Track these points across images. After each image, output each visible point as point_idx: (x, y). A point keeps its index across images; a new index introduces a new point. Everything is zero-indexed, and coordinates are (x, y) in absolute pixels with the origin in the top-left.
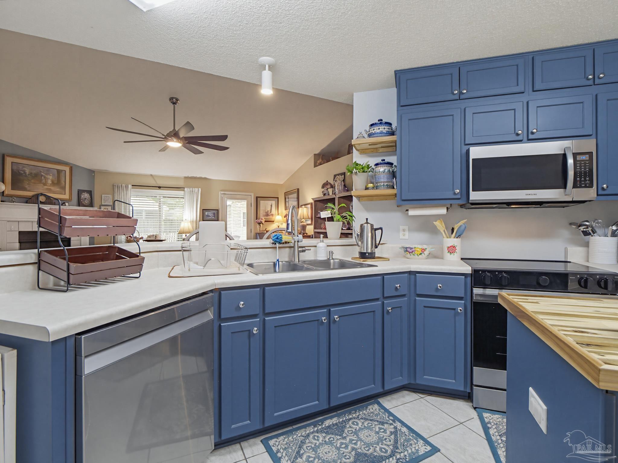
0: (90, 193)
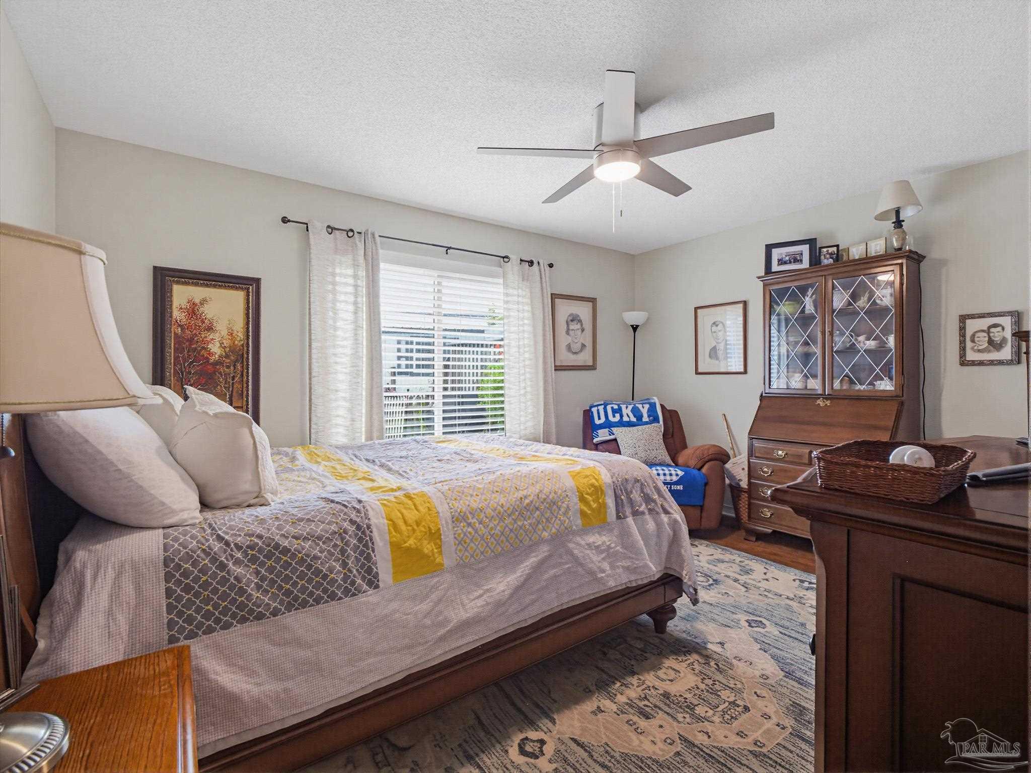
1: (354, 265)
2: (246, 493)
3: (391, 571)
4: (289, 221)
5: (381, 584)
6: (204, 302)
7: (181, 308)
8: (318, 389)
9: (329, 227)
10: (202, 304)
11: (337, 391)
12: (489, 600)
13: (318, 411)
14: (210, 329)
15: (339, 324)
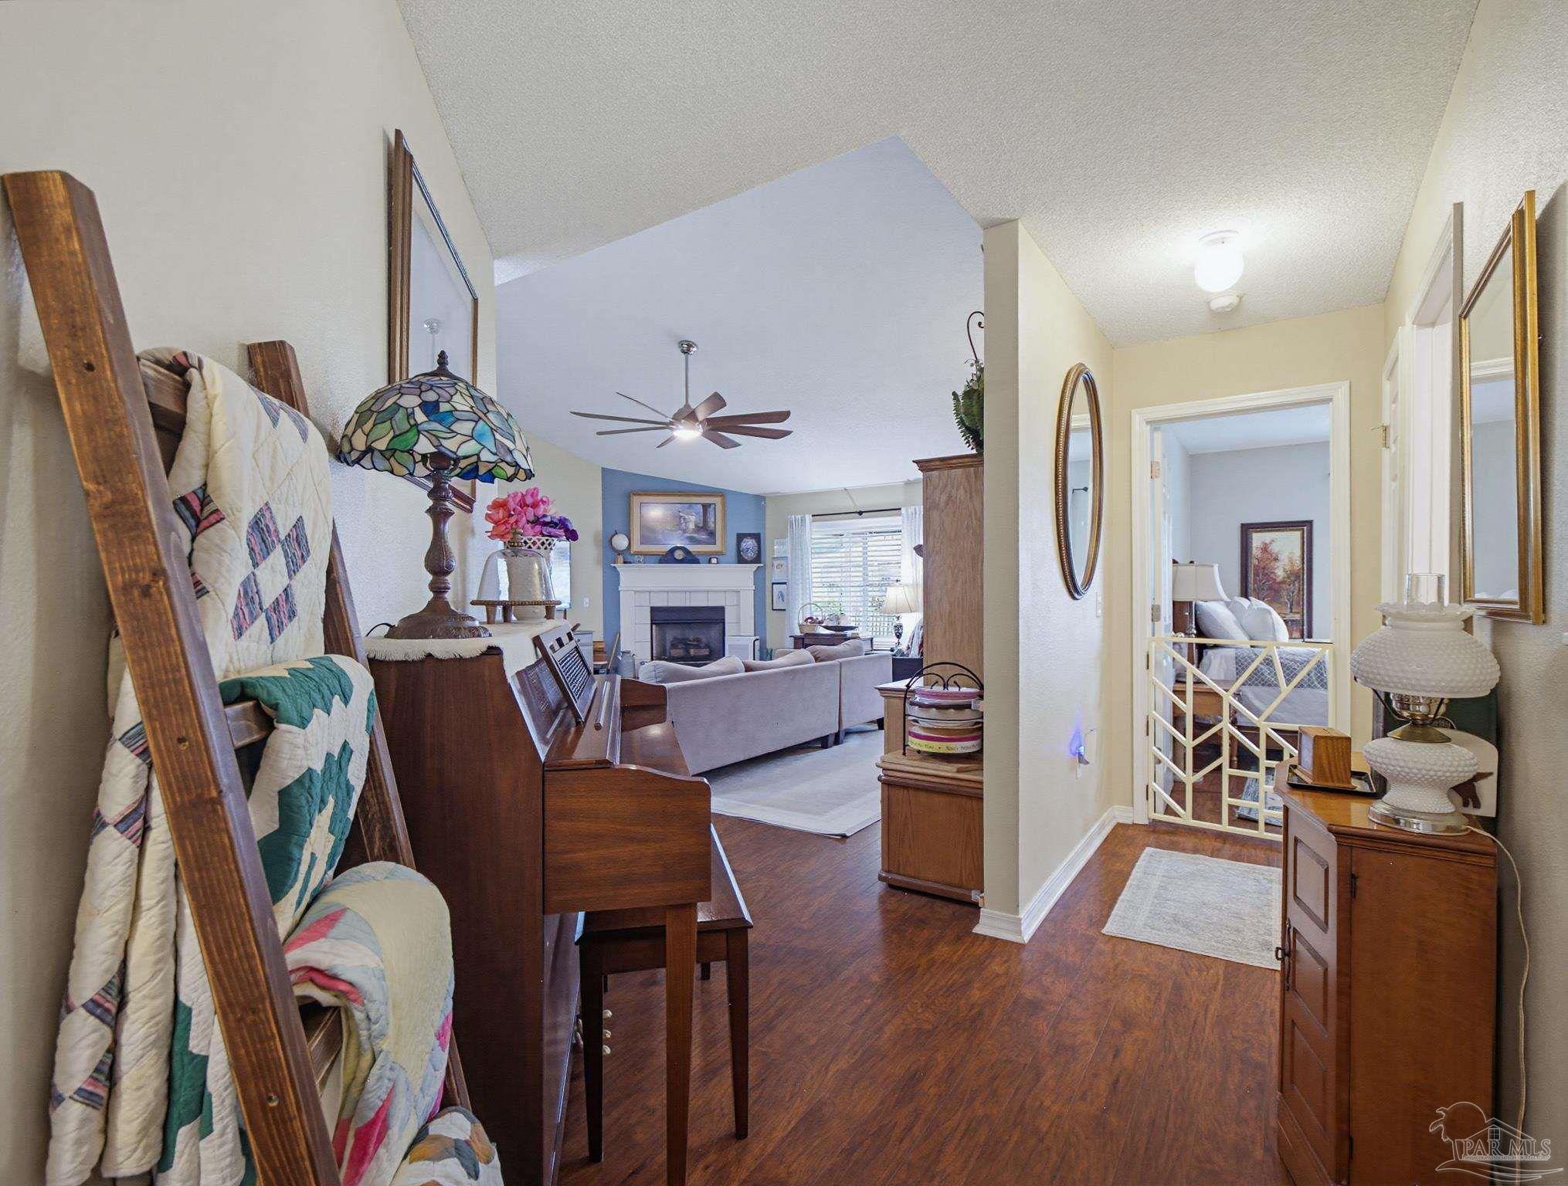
0: (757, 537)
7: (1258, 548)
10: (1271, 543)
14: (1276, 559)
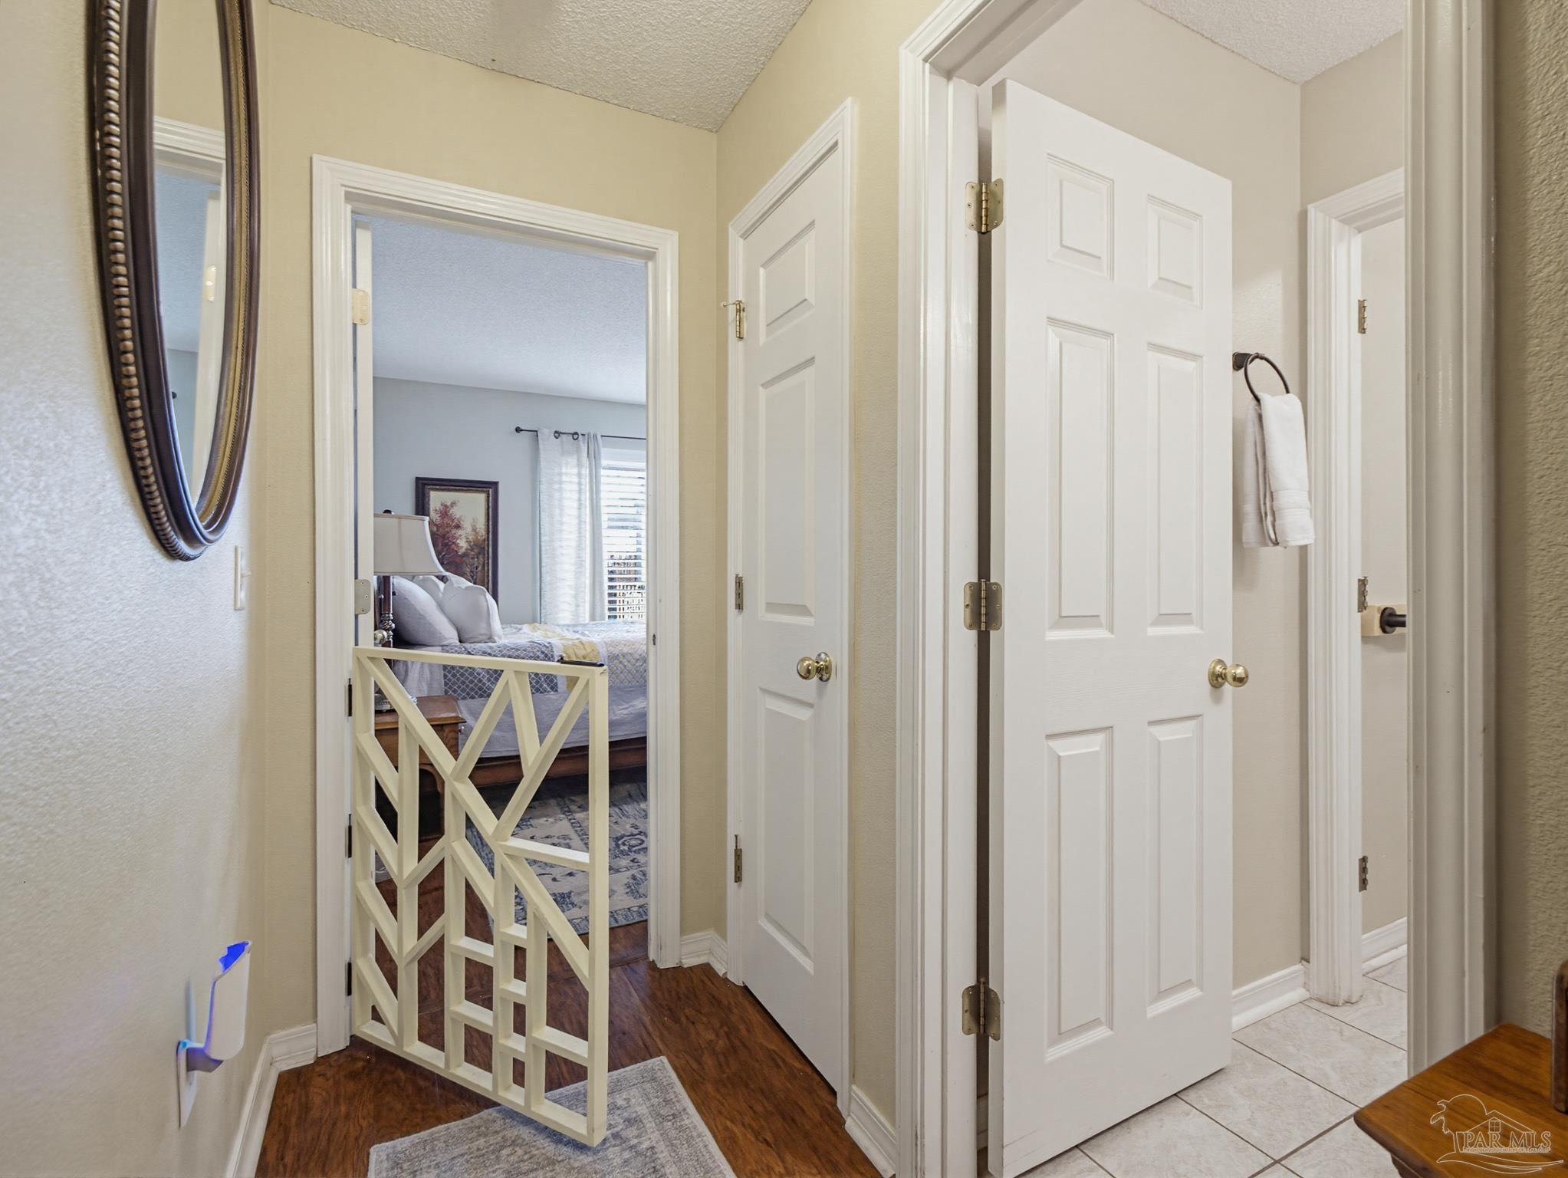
1: (578, 465)
2: (482, 635)
3: (566, 683)
4: (522, 430)
5: (559, 690)
6: (453, 504)
7: (436, 510)
8: (546, 578)
9: (556, 432)
10: (452, 506)
11: (563, 580)
12: (633, 712)
13: (547, 597)
14: (458, 527)
15: (565, 519)
